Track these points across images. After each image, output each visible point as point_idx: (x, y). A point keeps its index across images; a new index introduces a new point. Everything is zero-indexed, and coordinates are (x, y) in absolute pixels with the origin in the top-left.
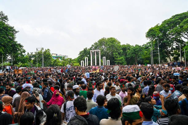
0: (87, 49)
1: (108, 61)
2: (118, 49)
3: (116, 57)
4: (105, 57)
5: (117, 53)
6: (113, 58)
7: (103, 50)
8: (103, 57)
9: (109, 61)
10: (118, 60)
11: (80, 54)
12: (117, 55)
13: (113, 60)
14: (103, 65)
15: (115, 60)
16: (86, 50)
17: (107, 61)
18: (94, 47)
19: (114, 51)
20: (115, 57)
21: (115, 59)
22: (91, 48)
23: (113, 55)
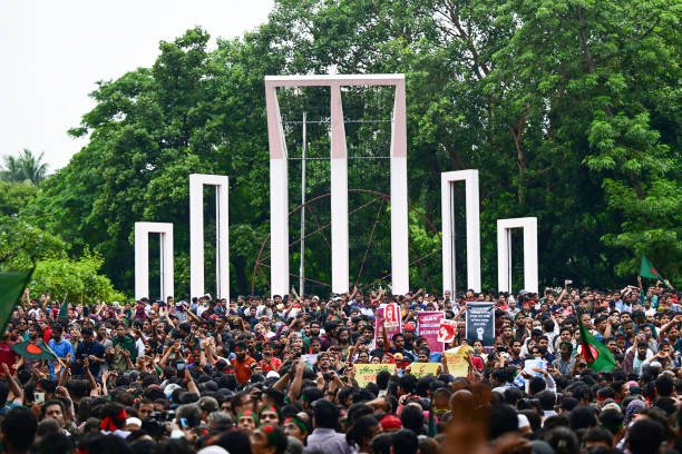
0: (211, 47)
1: (517, 236)
2: (650, 66)
3: (630, 179)
4: (471, 177)
5: (640, 125)
6: (590, 188)
7: (438, 73)
8: (447, 177)
9: (530, 226)
10: (651, 220)
11: (93, 119)
12: (634, 144)
13: (576, 212)
14: (448, 283)
15: (618, 219)
16: (196, 58)
17: (503, 225)
18: (304, 32)
19: (602, 86)
20: (607, 173)
21: (612, 202)
22: (268, 34)
23: (584, 147)
